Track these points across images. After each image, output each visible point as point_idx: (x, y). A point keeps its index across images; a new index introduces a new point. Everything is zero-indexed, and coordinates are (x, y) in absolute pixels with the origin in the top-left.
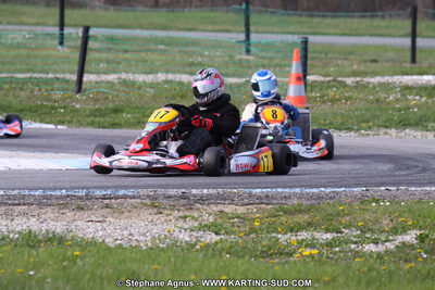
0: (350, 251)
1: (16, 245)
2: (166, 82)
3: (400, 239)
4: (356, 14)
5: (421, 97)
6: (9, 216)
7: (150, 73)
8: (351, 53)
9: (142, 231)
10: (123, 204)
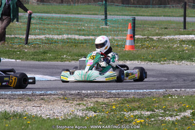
0: (159, 120)
3: (183, 114)
4: (157, 6)
5: (189, 45)
7: (60, 35)
8: (155, 25)
9: (59, 111)
10: (50, 98)
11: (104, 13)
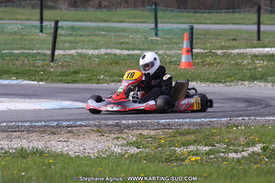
0: (220, 157)
1: (13, 157)
2: (106, 54)
3: (251, 149)
4: (223, 11)
5: (264, 61)
6: (9, 138)
7: (96, 49)
8: (220, 35)
9: (92, 147)
10: (79, 130)
11: (154, 21)
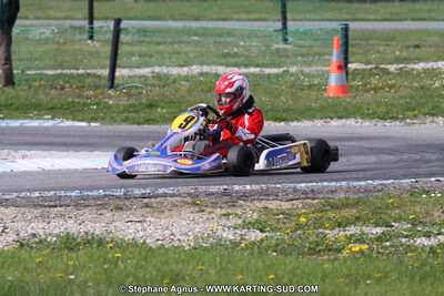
0: (402, 245)
1: (54, 249)
2: (201, 74)
6: (45, 218)
7: (185, 66)
8: (393, 39)
9: (184, 230)
10: (163, 203)
11: (280, 17)
